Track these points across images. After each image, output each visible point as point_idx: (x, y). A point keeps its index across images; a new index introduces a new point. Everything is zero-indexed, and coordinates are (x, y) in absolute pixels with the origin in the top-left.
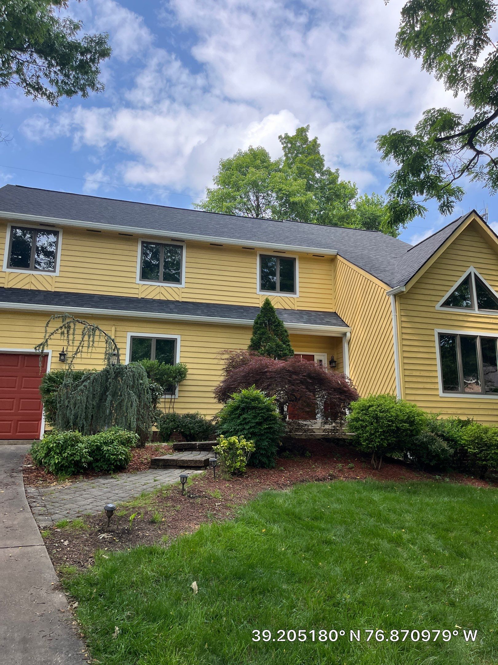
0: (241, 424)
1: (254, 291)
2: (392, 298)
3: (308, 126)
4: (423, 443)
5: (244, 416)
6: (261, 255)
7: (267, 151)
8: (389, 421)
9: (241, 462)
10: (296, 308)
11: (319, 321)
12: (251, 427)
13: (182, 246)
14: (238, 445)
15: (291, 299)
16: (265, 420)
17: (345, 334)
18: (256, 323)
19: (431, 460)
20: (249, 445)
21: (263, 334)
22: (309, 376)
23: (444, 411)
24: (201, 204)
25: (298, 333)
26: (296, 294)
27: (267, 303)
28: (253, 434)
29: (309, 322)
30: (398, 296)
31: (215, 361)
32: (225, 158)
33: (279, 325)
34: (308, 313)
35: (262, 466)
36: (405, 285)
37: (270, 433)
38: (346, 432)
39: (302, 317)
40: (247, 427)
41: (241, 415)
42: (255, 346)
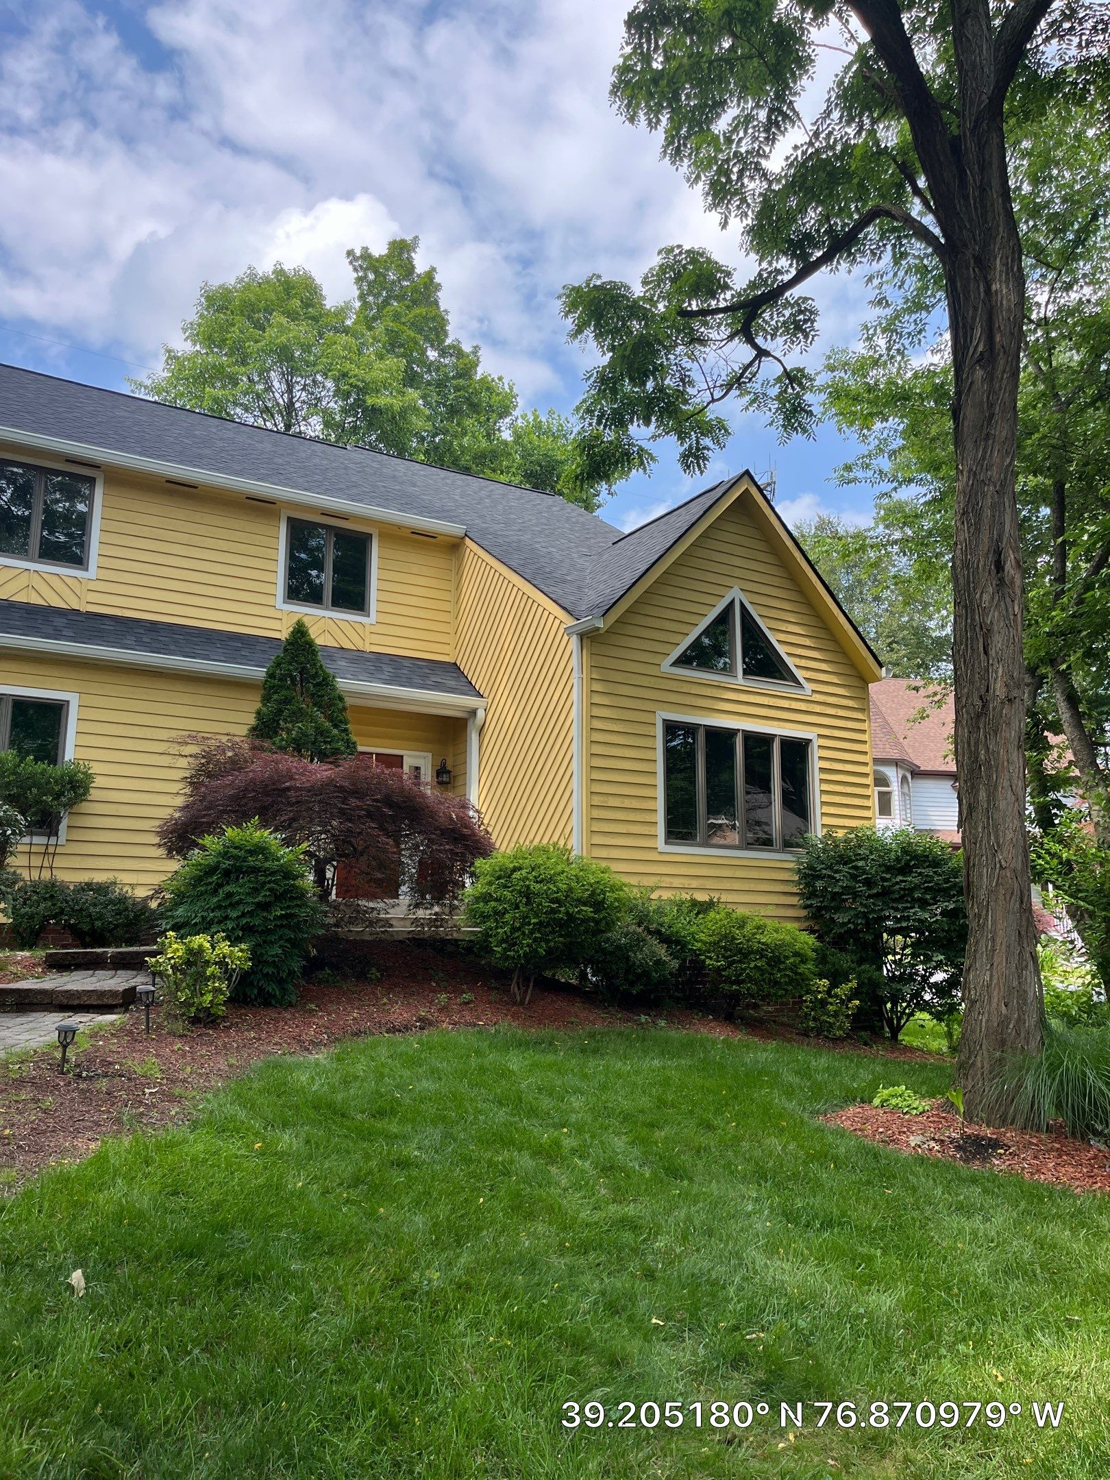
0: (219, 907)
1: (270, 601)
2: (574, 640)
3: (416, 238)
4: (619, 947)
5: (228, 888)
6: (289, 519)
7: (318, 281)
8: (552, 901)
9: (214, 993)
10: (369, 648)
11: (417, 680)
12: (243, 915)
13: (94, 479)
14: (209, 955)
15: (357, 626)
16: (279, 897)
17: (473, 712)
18: (271, 675)
19: (632, 984)
20: (238, 954)
21: (287, 701)
22: (388, 801)
23: (666, 881)
24: (148, 382)
25: (371, 704)
26: (368, 616)
27: (300, 632)
28: (249, 930)
29: (393, 680)
30: (588, 637)
31: (165, 760)
32: (215, 283)
33: (325, 683)
34: (395, 661)
35: (267, 1001)
36: (603, 615)
37: (288, 926)
38: (462, 925)
39: (380, 670)
40: (234, 914)
41: (220, 886)
42: (265, 729)
